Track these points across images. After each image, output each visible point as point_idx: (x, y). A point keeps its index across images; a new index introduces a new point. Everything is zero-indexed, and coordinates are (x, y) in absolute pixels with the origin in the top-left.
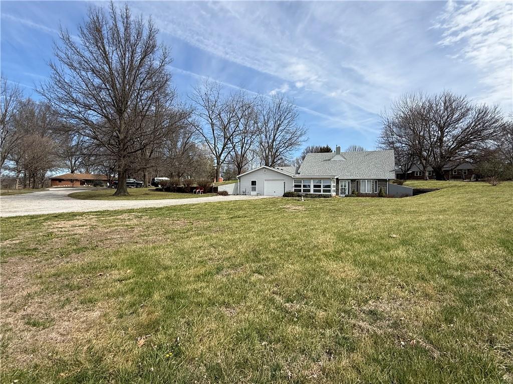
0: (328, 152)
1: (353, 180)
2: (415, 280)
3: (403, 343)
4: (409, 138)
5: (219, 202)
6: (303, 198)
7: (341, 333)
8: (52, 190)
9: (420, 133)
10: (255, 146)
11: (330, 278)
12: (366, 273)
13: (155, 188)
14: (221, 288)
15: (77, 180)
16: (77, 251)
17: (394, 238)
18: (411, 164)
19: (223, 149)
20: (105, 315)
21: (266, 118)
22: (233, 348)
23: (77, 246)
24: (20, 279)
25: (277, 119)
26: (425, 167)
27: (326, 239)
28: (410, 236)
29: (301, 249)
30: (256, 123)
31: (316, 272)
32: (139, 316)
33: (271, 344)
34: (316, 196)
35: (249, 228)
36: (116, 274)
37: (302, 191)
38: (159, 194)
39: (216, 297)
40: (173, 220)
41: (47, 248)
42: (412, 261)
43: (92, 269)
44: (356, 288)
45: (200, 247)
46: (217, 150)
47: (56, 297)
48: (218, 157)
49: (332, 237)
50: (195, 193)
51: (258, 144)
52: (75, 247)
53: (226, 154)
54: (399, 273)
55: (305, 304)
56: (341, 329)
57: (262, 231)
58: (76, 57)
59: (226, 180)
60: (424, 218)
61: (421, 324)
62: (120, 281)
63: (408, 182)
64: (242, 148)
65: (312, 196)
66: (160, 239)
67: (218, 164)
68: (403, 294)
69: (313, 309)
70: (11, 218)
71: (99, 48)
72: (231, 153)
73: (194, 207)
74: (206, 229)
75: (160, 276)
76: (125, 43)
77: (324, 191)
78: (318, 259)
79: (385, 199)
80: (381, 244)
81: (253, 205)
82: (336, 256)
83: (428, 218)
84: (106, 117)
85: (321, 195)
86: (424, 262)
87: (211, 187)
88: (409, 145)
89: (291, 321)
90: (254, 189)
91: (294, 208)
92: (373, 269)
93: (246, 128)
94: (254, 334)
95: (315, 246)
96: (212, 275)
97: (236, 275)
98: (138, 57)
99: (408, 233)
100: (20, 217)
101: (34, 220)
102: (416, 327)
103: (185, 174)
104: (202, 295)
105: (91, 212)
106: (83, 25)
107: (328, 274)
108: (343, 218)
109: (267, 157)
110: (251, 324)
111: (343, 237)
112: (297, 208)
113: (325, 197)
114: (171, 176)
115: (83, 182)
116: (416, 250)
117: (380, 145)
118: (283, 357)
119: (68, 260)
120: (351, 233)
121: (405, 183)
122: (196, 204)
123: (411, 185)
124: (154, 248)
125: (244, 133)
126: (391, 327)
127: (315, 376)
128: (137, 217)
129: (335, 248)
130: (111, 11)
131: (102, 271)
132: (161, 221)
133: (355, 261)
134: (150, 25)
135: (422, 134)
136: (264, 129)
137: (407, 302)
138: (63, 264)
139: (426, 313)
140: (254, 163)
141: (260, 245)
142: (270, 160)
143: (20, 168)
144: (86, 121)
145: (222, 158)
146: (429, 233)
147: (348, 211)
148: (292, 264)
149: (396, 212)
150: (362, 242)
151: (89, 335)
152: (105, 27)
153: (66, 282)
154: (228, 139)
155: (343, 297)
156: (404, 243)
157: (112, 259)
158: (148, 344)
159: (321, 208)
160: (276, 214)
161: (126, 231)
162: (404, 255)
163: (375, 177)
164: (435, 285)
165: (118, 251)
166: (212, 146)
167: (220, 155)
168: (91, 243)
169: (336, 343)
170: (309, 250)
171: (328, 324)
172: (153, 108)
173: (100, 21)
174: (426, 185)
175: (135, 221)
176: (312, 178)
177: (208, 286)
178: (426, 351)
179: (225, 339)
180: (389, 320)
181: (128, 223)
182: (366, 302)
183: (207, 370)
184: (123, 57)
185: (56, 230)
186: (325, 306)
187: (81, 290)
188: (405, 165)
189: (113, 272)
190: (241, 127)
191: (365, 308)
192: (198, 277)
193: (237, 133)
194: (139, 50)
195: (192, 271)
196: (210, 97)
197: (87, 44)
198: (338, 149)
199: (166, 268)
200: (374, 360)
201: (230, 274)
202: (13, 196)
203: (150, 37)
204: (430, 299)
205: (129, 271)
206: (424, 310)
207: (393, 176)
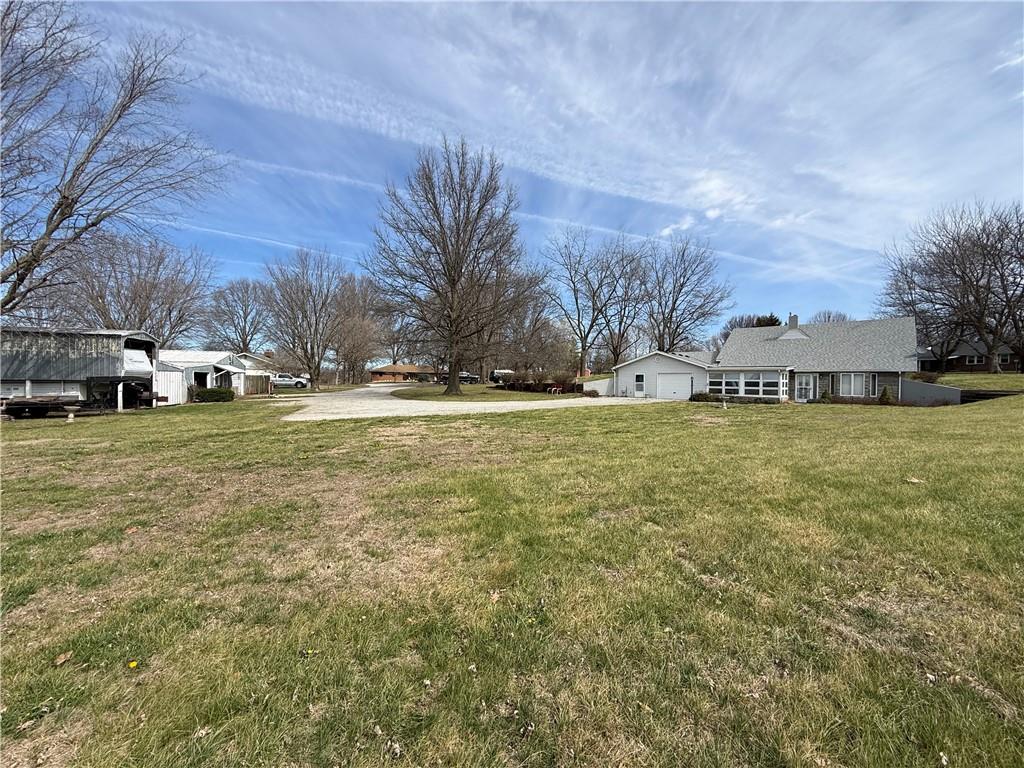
0: (774, 325)
1: (822, 374)
2: (962, 568)
3: (931, 677)
4: (950, 292)
5: (586, 408)
6: (725, 404)
7: (803, 638)
8: (373, 386)
9: (978, 281)
10: (643, 320)
11: (780, 544)
12: (850, 543)
13: (494, 385)
14: (597, 538)
15: (399, 373)
16: (409, 467)
17: (914, 484)
18: (957, 343)
19: (592, 326)
20: (448, 555)
21: (660, 275)
22: (621, 628)
23: (408, 463)
24: (352, 497)
25: (678, 275)
26: (990, 349)
27: (770, 477)
28: (951, 483)
29: (725, 490)
30: (643, 283)
31: (754, 532)
32: (488, 562)
33: (679, 632)
34: (749, 401)
35: (634, 450)
36: (456, 503)
37: (724, 392)
38: (500, 394)
39: (590, 550)
40: (522, 433)
41: (376, 462)
42: (955, 532)
43: (426, 492)
44: (831, 567)
45: (563, 475)
46: (582, 328)
47: (391, 524)
48: (584, 339)
49: (783, 474)
50: (550, 392)
51: (646, 317)
52: (405, 463)
53: (595, 335)
54: (925, 551)
55: (734, 581)
56: (803, 632)
57: (656, 456)
58: (403, 216)
59: (595, 373)
60: (987, 449)
61: (973, 650)
62: (462, 512)
63: (948, 378)
64: (620, 324)
65: (742, 401)
66: (507, 458)
67: (584, 349)
68: (934, 590)
69: (749, 590)
70: (336, 421)
71: (429, 201)
72: (603, 332)
73: (549, 414)
74: (569, 449)
75: (512, 511)
76: (460, 191)
77: (765, 392)
78: (756, 509)
79: (896, 410)
80: (884, 494)
81: (638, 413)
82: (792, 507)
83: (999, 450)
84: (437, 291)
85: (760, 399)
86: (983, 537)
87: (574, 385)
88: (952, 306)
89: (710, 603)
90: (640, 388)
91: (710, 420)
92: (867, 538)
93: (626, 293)
94: (652, 613)
95: (751, 488)
96: (584, 518)
97: (621, 520)
98: (475, 206)
99: (947, 476)
100: (344, 420)
101: (360, 425)
102: (962, 653)
103: (534, 365)
104: (571, 545)
105: (419, 417)
106: (411, 174)
107: (776, 535)
108: (803, 442)
109: (661, 336)
110: (646, 598)
111: (805, 475)
112: (714, 420)
113: (766, 403)
114: (515, 368)
115: (406, 377)
116: (967, 510)
117: (883, 309)
118: (699, 656)
119: (400, 478)
120: (821, 469)
121: (942, 378)
122: (553, 410)
123: (957, 383)
124: (501, 471)
125: (624, 300)
126: (905, 645)
127: (756, 696)
128: (474, 425)
129: (788, 494)
130: (444, 150)
131: (439, 497)
132: (506, 433)
133: (828, 519)
134: (491, 160)
135: (983, 282)
136: (656, 292)
137: (943, 606)
138: (395, 484)
139: (987, 631)
140: (640, 347)
141: (655, 478)
142: (667, 341)
143: (340, 359)
144: (414, 299)
145: (589, 340)
146: (999, 479)
147: (811, 429)
148: (710, 513)
149: (918, 434)
150: (845, 487)
151: (434, 577)
152: (435, 174)
153: (400, 507)
154: (599, 311)
155: (807, 578)
156: (936, 495)
157: (450, 481)
158: (504, 601)
159: (759, 422)
160: (679, 429)
161: (462, 444)
162: (938, 517)
163: (871, 368)
164: (1012, 583)
165: (456, 472)
166: (575, 323)
167: (587, 336)
168: (422, 458)
169: (793, 651)
170: (740, 492)
171: (779, 619)
172: (494, 273)
173: (430, 166)
174: (995, 384)
175: (472, 432)
176: (741, 371)
177: (577, 533)
178: (985, 701)
179: (608, 613)
180: (901, 632)
181: (463, 433)
182: (852, 592)
183: (585, 651)
184: (457, 208)
185: (382, 439)
186: (772, 588)
187: (418, 519)
188: (942, 345)
189: (452, 499)
190: (620, 291)
191: (849, 603)
192: (563, 517)
193: (613, 301)
194: (477, 196)
195: (553, 509)
196: (573, 251)
197: (416, 197)
198: (793, 319)
199: (518, 501)
200: (868, 692)
201: (609, 519)
202: (333, 394)
203: (492, 177)
204: (998, 607)
205: (471, 500)
206: (982, 626)
207: (912, 366)
